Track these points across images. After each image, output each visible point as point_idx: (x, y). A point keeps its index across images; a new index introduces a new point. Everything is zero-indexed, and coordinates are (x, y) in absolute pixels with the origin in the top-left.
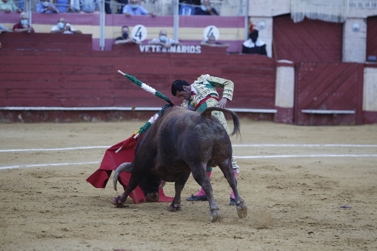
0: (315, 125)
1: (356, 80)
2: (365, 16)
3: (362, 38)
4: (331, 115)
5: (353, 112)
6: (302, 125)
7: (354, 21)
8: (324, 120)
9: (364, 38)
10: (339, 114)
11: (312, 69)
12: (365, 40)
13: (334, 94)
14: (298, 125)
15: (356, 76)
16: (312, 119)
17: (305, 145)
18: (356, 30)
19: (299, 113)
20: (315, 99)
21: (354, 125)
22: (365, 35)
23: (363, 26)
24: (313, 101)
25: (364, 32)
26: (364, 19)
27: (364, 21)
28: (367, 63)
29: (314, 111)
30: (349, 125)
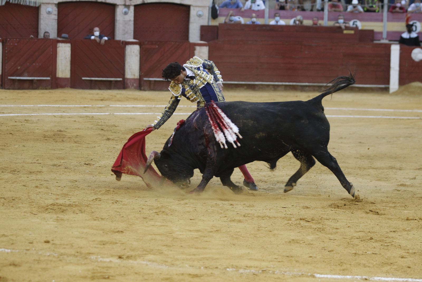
0: (19, 89)
1: (51, 53)
2: (57, 2)
3: (54, 19)
4: (32, 81)
5: (49, 78)
6: (9, 89)
7: (47, 5)
8: (26, 85)
9: (56, 20)
10: (37, 80)
11: (16, 44)
12: (56, 21)
13: (34, 64)
14: (5, 89)
15: (52, 50)
16: (16, 83)
17: (22, 106)
18: (49, 13)
19: (6, 79)
20: (19, 68)
21: (50, 89)
22: (56, 17)
23: (54, 10)
24: (17, 69)
25: (55, 15)
26: (55, 4)
27: (56, 6)
28: (59, 39)
29: (18, 78)
30: (46, 89)
